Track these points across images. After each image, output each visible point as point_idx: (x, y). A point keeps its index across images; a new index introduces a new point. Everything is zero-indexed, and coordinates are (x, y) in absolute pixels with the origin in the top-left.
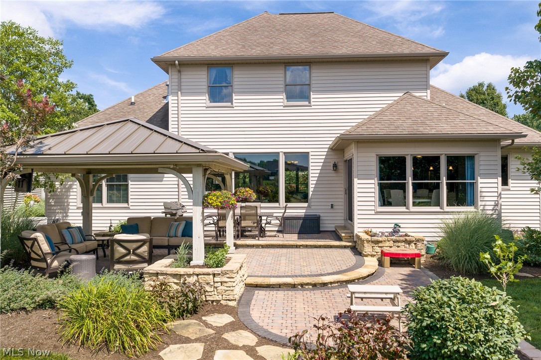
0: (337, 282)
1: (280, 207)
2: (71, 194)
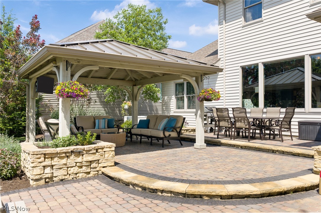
0: (171, 192)
1: (305, 113)
2: (171, 103)
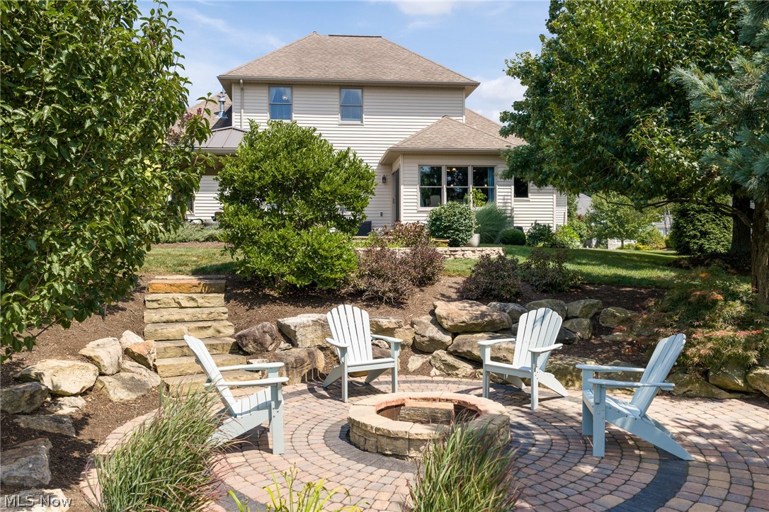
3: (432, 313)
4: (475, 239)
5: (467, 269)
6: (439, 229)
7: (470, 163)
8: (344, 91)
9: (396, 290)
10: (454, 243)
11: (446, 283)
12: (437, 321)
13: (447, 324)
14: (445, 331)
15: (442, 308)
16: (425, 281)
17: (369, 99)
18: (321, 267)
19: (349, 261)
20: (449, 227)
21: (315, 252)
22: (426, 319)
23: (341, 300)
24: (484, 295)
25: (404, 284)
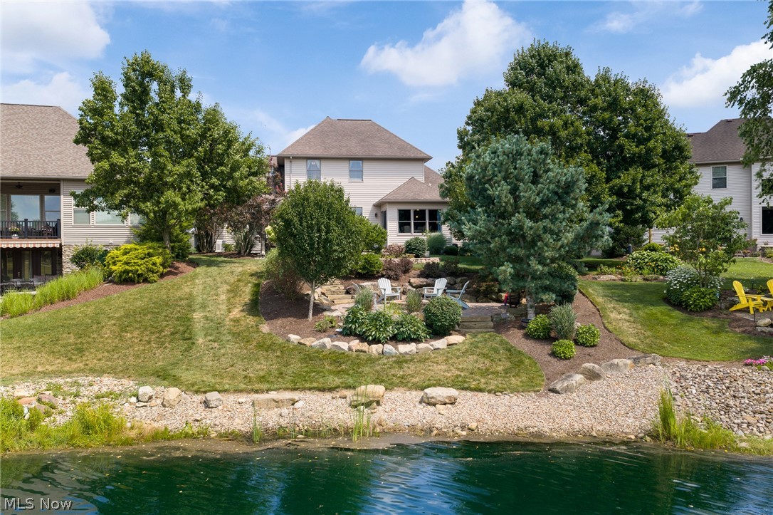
3: (409, 282)
4: (427, 253)
5: (422, 267)
6: (410, 249)
7: (427, 208)
8: (351, 162)
9: (396, 275)
10: (417, 256)
11: (413, 272)
12: (411, 284)
13: (414, 285)
14: (413, 287)
15: (412, 280)
16: (406, 271)
17: (367, 167)
18: (371, 267)
19: (380, 264)
20: (415, 249)
21: (369, 261)
22: (407, 284)
23: (380, 277)
24: (427, 277)
25: (399, 272)
